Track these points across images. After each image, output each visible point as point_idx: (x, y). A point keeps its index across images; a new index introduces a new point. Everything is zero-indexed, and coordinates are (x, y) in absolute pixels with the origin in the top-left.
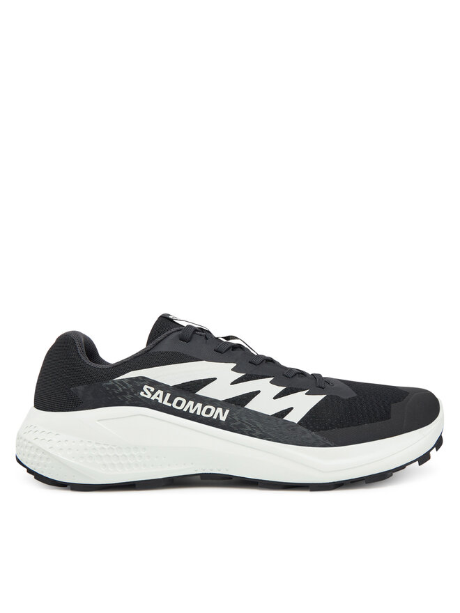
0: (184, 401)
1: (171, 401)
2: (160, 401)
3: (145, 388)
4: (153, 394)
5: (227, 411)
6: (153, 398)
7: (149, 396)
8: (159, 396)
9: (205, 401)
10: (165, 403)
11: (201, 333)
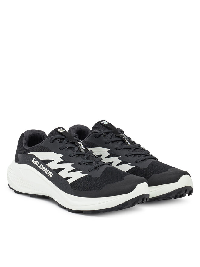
0: (43, 166)
1: (39, 165)
2: (36, 165)
3: (34, 158)
4: (35, 161)
5: (53, 174)
6: (34, 163)
7: (33, 162)
8: (36, 163)
9: (48, 168)
10: (38, 166)
11: (59, 140)
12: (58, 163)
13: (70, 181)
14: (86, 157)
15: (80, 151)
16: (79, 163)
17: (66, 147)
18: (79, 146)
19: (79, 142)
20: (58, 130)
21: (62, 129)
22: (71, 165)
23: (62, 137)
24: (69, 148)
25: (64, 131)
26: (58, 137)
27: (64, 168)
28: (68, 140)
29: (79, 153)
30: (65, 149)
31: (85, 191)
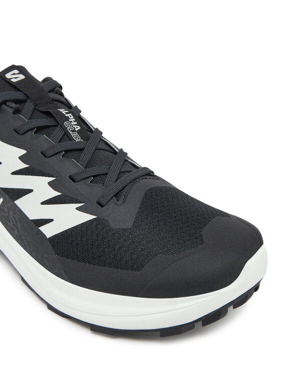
5: (2, 200)
11: (13, 105)
12: (14, 173)
13: (49, 231)
14: (86, 156)
15: (70, 138)
16: (70, 177)
17: (33, 129)
18: (66, 123)
19: (63, 111)
20: (8, 76)
21: (16, 71)
22: (50, 184)
23: (19, 96)
24: (40, 129)
25: (22, 77)
26: (8, 97)
27: (30, 191)
28: (36, 105)
29: (67, 145)
30: (30, 132)
31: (92, 266)
